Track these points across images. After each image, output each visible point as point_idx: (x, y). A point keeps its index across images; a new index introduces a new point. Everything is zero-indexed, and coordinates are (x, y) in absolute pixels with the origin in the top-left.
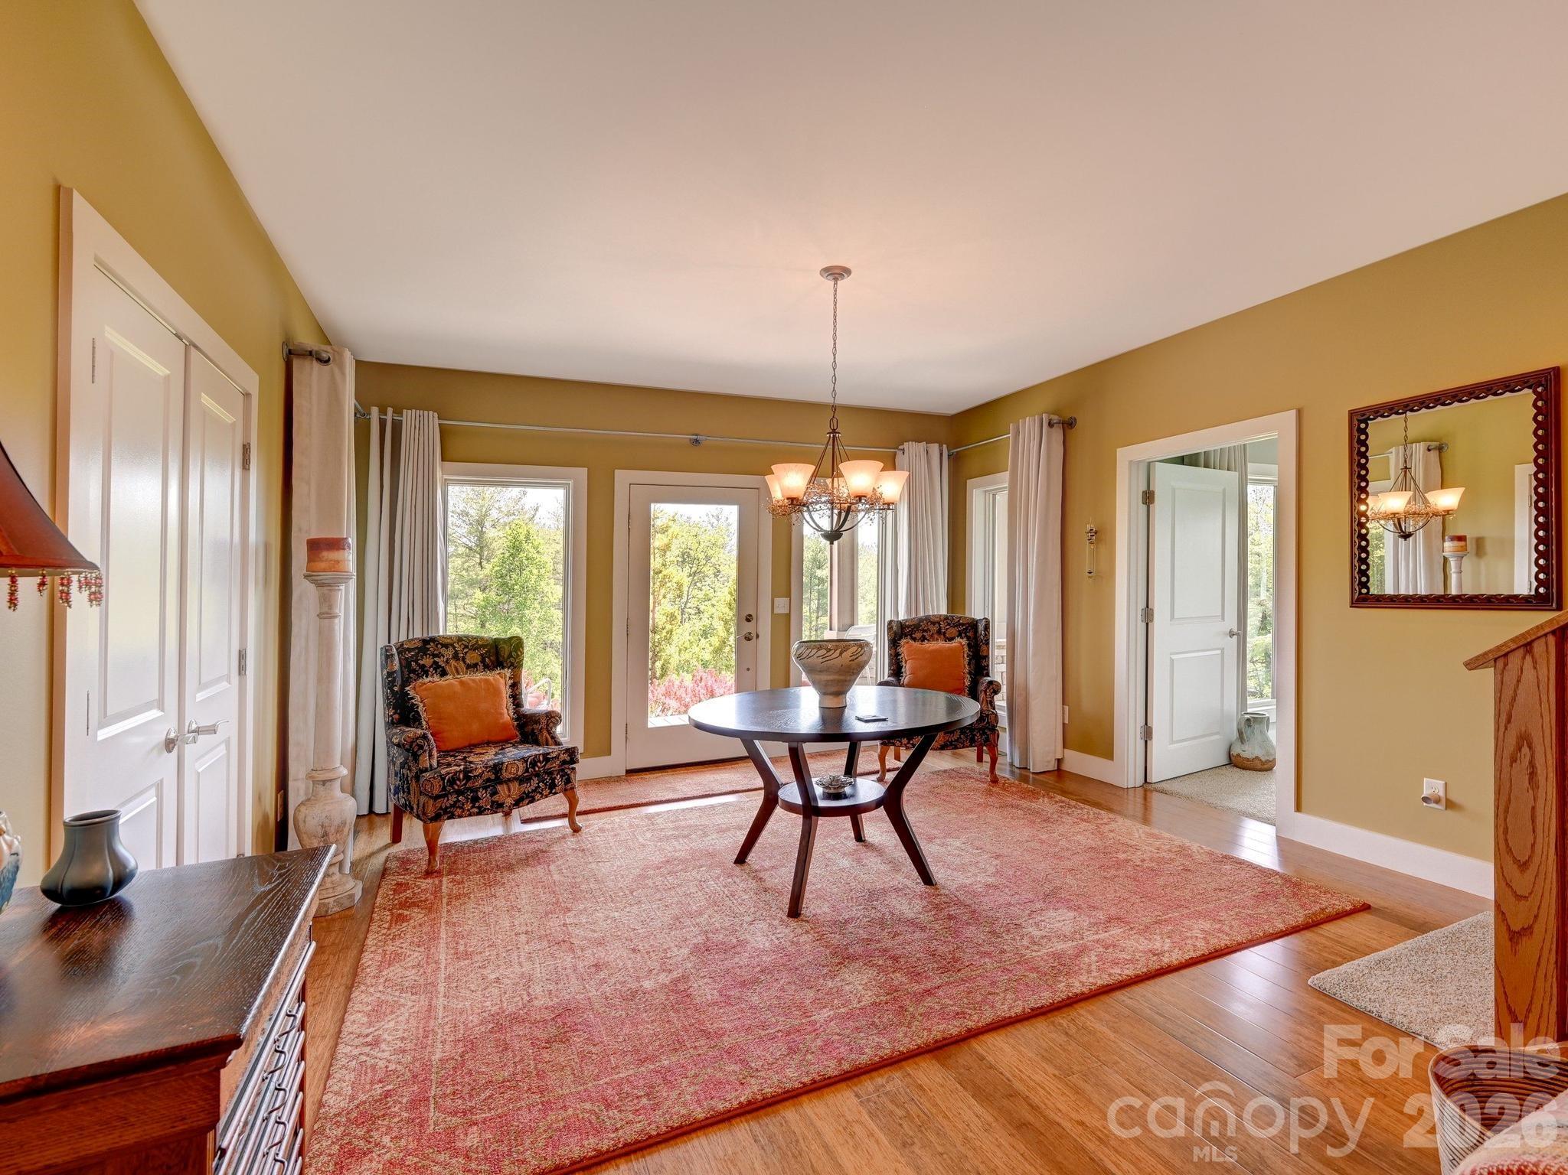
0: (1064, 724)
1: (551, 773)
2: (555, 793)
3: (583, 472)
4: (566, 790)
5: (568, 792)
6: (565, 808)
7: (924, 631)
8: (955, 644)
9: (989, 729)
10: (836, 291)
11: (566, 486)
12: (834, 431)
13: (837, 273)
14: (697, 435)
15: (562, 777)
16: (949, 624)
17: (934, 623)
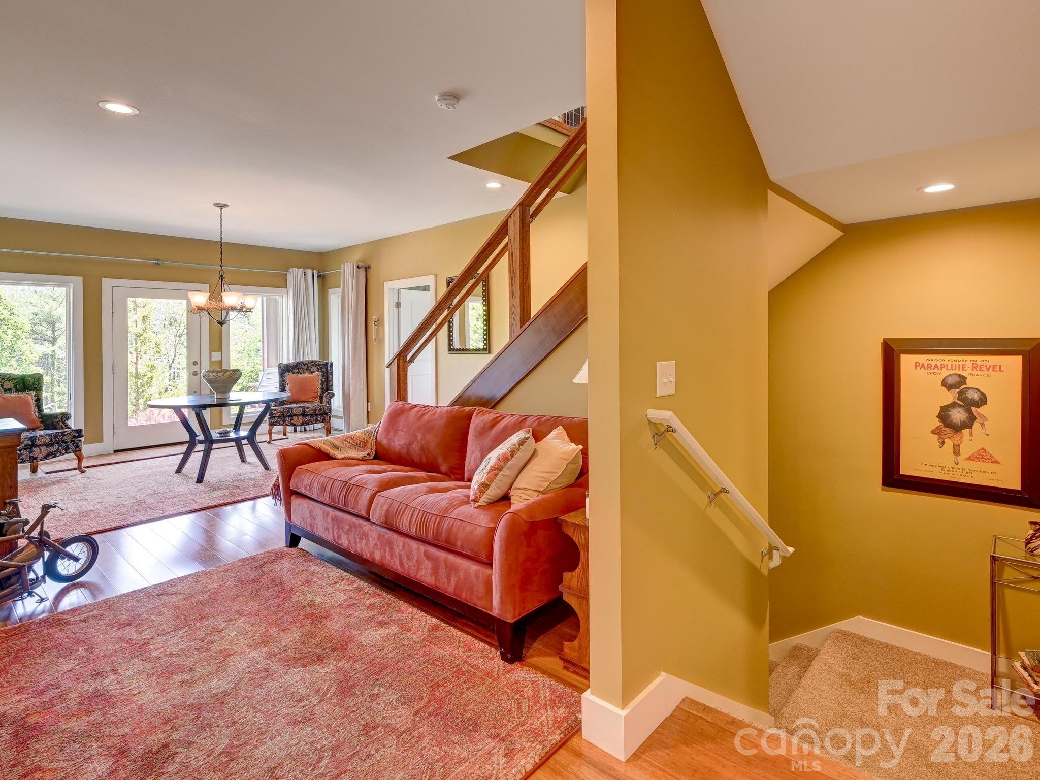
0: (368, 412)
1: (67, 442)
2: (69, 453)
3: (79, 280)
4: (76, 451)
5: (77, 453)
6: (75, 464)
7: (299, 368)
8: (313, 375)
9: (325, 414)
10: (221, 213)
11: (68, 287)
12: (222, 276)
13: (222, 206)
14: (157, 260)
15: (73, 444)
16: (313, 365)
17: (305, 364)
